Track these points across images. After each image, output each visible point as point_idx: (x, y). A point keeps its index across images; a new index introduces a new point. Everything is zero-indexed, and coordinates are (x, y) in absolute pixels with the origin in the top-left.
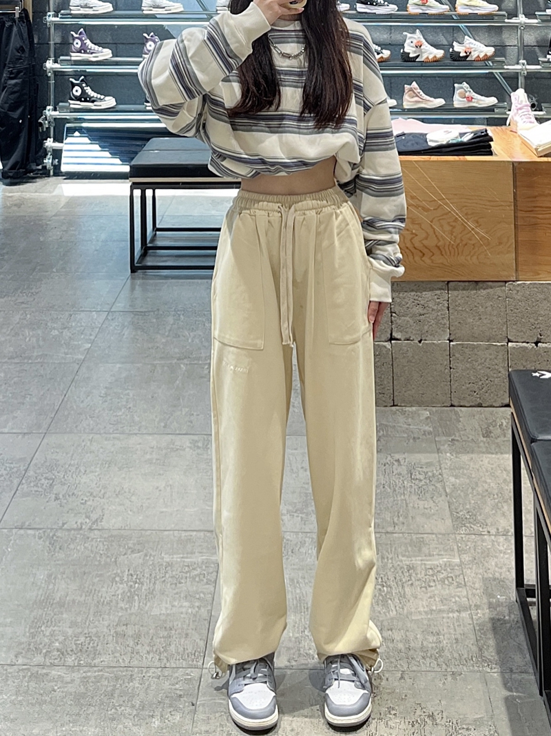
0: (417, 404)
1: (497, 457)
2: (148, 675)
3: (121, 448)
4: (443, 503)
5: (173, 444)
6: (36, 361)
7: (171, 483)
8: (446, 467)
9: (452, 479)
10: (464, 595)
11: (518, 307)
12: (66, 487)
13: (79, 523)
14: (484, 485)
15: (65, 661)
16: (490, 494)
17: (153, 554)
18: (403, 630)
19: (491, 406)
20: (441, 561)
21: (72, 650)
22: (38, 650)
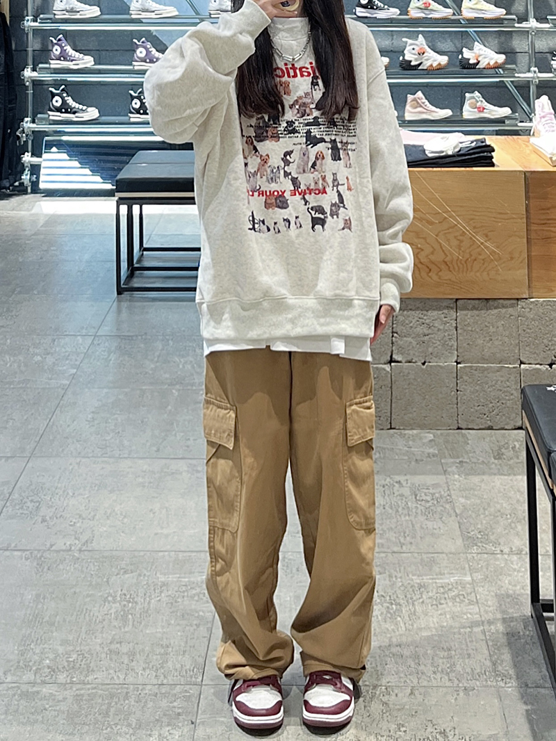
1: (511, 478)
2: (145, 692)
3: (111, 471)
4: (452, 523)
5: (168, 468)
6: (19, 386)
7: (166, 505)
8: (455, 488)
9: (462, 500)
10: (475, 612)
11: (531, 327)
12: (54, 509)
13: (68, 545)
14: (496, 505)
15: (56, 678)
16: (502, 514)
17: (147, 574)
18: (412, 645)
19: (503, 429)
20: (452, 580)
21: (64, 667)
22: (28, 667)
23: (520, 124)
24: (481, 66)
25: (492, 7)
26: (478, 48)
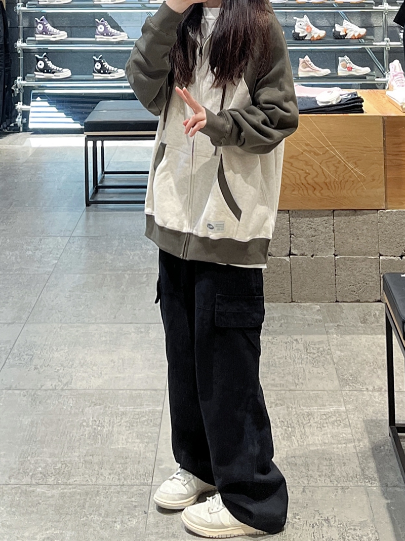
0: (311, 300)
1: (373, 337)
2: (111, 491)
3: (83, 333)
4: (331, 369)
5: (122, 330)
6: (16, 273)
7: (122, 357)
8: (333, 344)
9: (338, 353)
10: (349, 433)
11: (387, 230)
12: (42, 361)
13: (53, 385)
14: (363, 356)
15: (46, 480)
16: (367, 362)
17: (111, 406)
18: (303, 457)
19: (367, 302)
20: (332, 409)
21: (52, 473)
22: (26, 473)
23: (377, 79)
24: (348, 37)
26: (346, 24)
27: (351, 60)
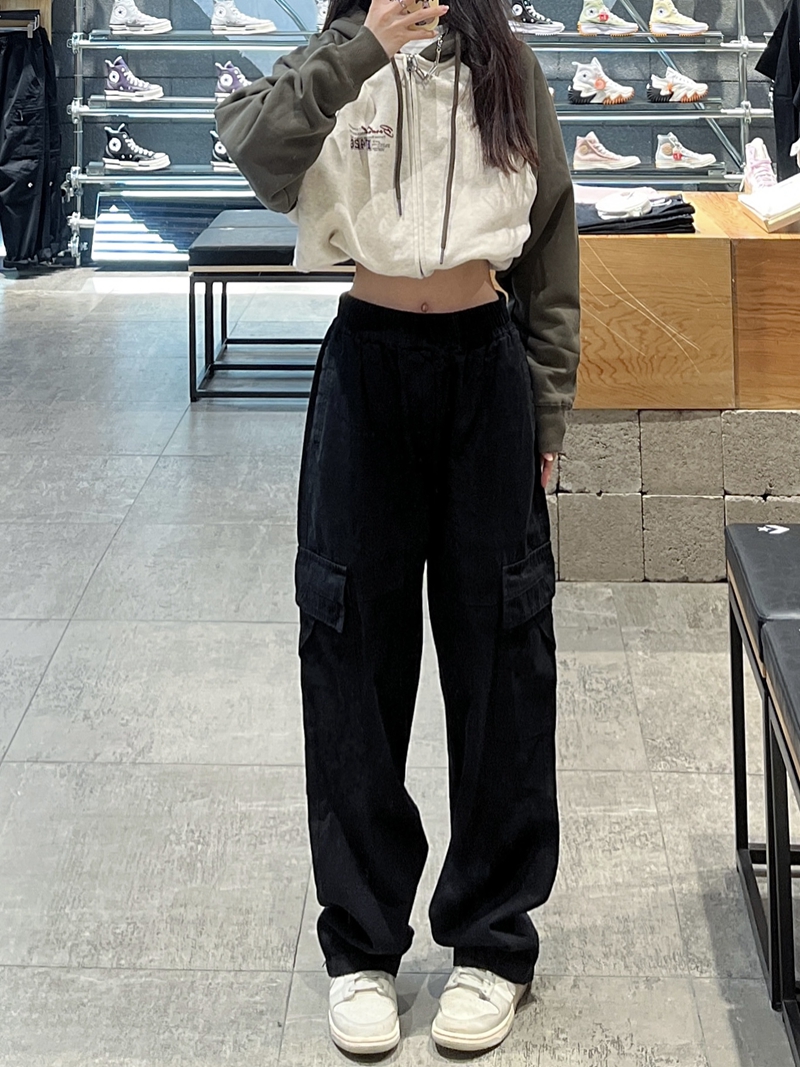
0: (594, 577)
1: (709, 656)
2: (217, 981)
3: (175, 642)
4: (632, 723)
5: (250, 637)
6: (57, 521)
7: (248, 694)
8: (637, 671)
9: (646, 690)
10: (662, 862)
11: (738, 447)
12: (99, 701)
13: (118, 754)
14: (691, 698)
15: (98, 958)
16: (699, 711)
17: (224, 799)
19: (701, 581)
20: (630, 810)
21: (109, 943)
22: (60, 942)
23: (727, 176)
24: (675, 99)
25: (690, 21)
26: (671, 75)
27: (679, 141)
